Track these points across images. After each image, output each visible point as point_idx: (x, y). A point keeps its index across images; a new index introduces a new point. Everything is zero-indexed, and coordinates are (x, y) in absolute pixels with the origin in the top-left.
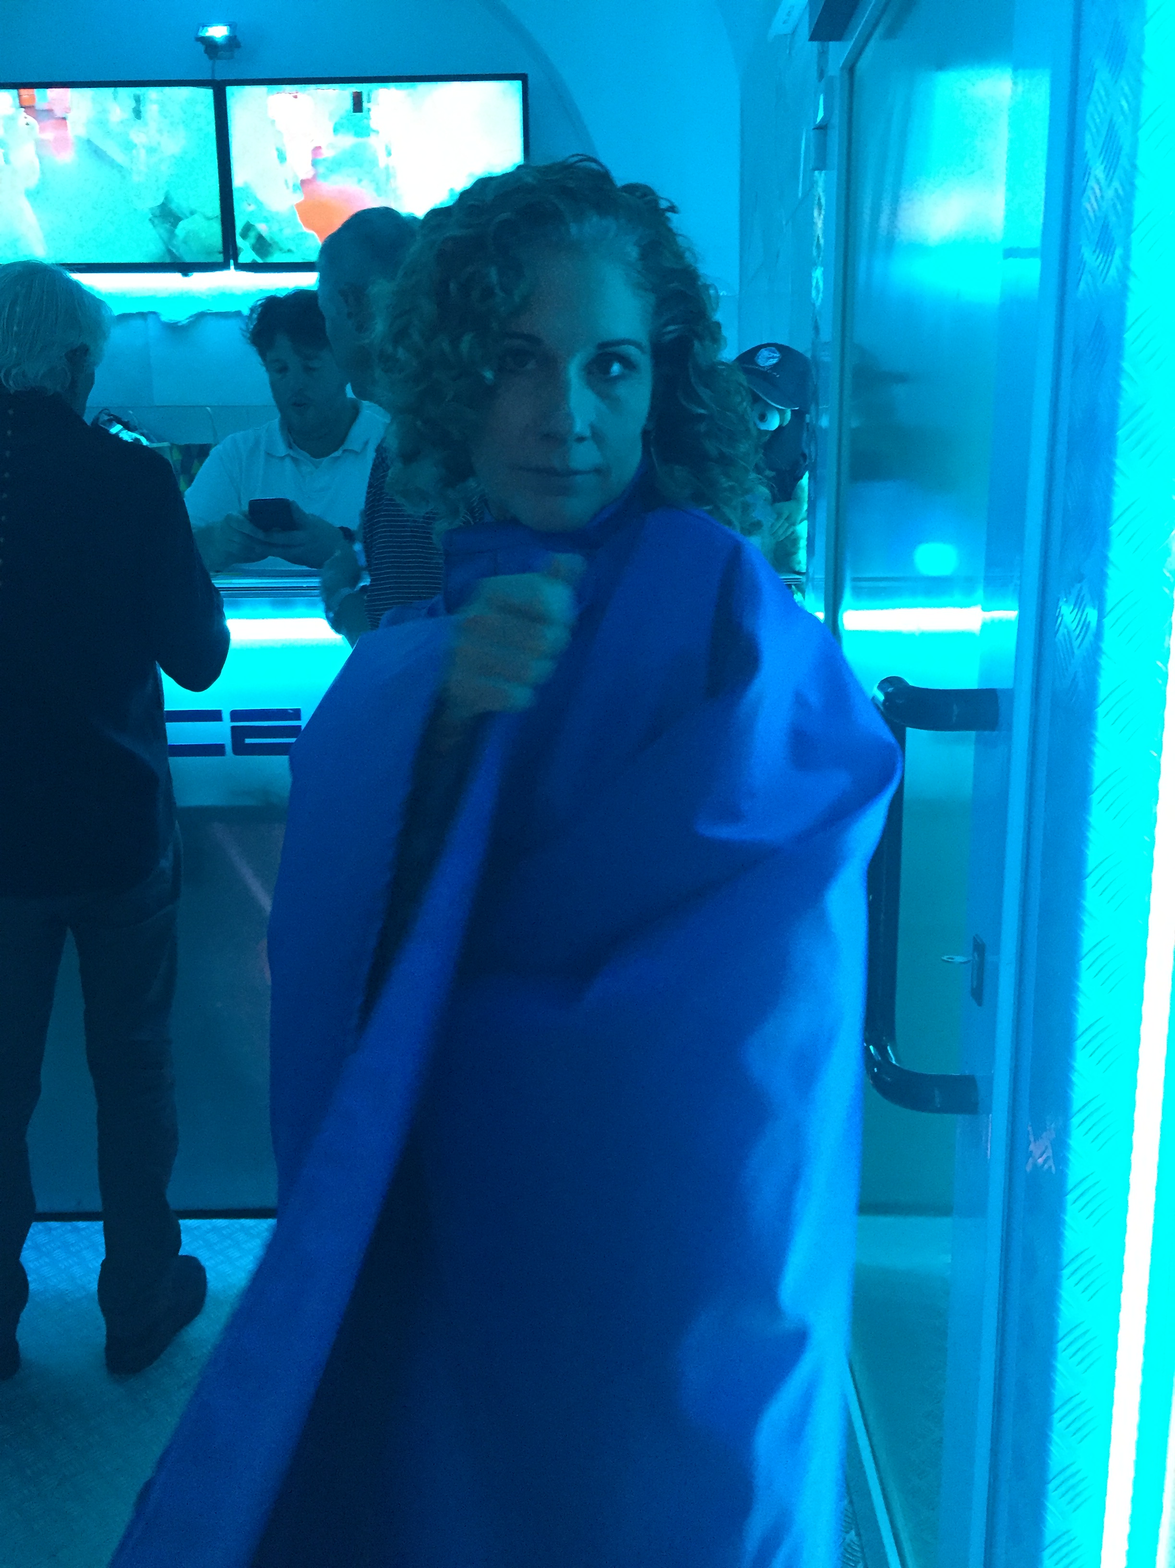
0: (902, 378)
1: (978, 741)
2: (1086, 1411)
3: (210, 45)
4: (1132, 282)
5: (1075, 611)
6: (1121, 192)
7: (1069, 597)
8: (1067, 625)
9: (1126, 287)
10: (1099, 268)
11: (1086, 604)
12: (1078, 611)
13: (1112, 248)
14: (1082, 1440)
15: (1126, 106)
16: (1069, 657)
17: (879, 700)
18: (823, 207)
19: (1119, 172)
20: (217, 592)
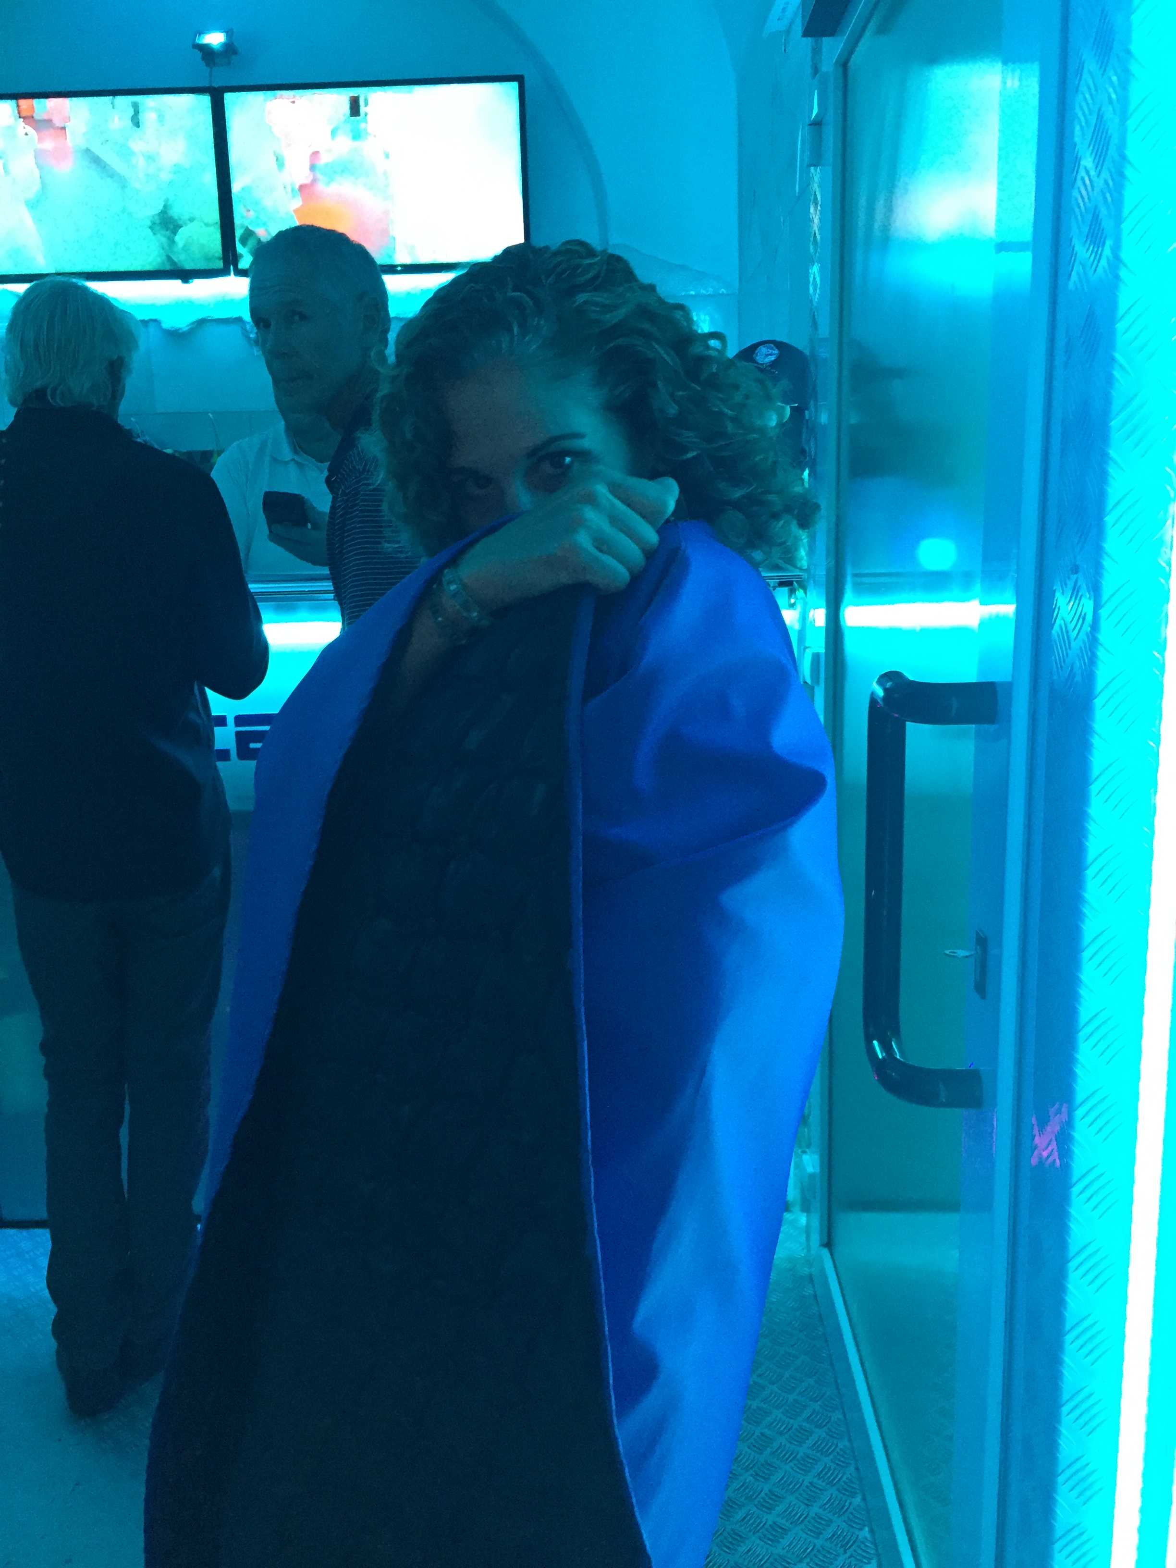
0: (898, 373)
1: (978, 734)
2: (1094, 1404)
3: (207, 52)
4: (1123, 273)
5: (1072, 603)
6: (1110, 182)
7: (1065, 589)
8: (1064, 617)
9: (1117, 277)
10: (1090, 258)
11: (1082, 595)
12: (1075, 602)
13: (1102, 240)
14: (1091, 1432)
15: (1114, 96)
16: (1066, 649)
17: (878, 696)
18: (820, 203)
19: (1108, 163)
20: (253, 596)
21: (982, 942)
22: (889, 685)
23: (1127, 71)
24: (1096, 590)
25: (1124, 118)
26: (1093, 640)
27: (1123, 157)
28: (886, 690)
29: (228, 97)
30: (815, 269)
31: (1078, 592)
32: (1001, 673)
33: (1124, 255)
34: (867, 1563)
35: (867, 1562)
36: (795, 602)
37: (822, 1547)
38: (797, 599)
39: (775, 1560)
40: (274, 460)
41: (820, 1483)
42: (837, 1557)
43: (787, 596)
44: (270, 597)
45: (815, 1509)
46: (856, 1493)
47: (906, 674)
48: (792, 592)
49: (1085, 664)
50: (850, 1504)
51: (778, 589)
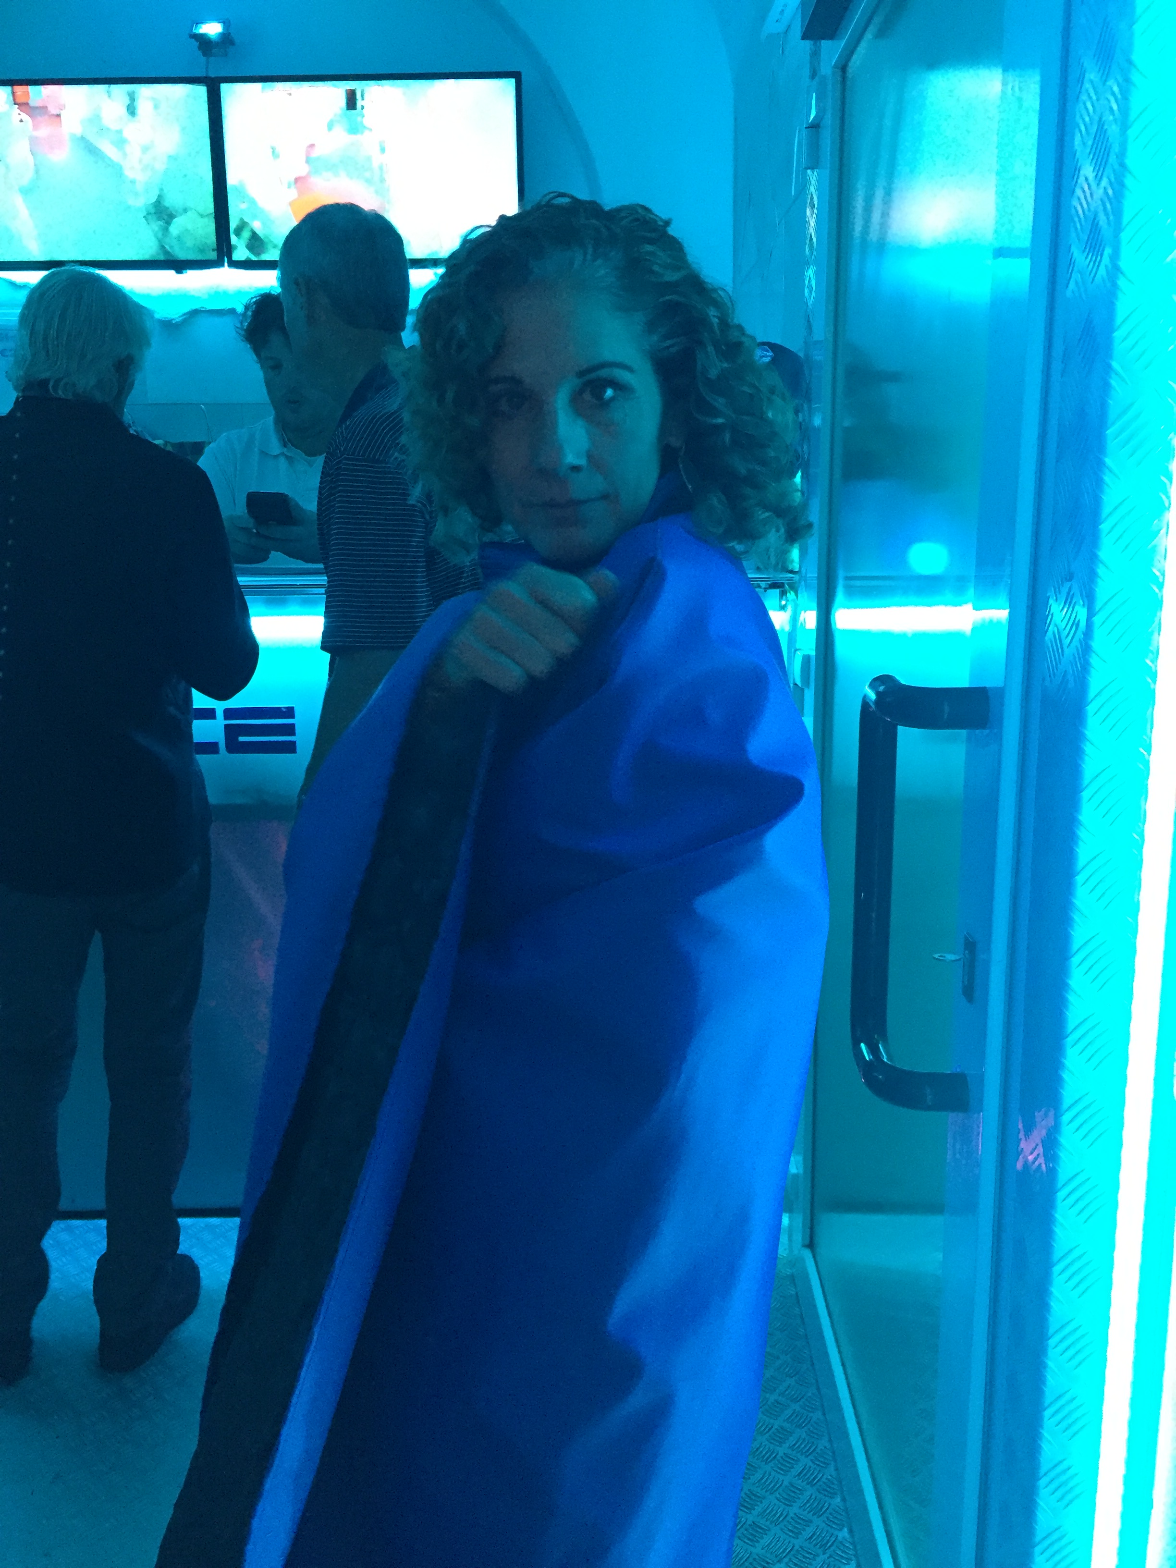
0: (894, 377)
1: (969, 739)
2: (1078, 1407)
3: (204, 42)
4: (1121, 282)
5: (1065, 609)
6: (1110, 192)
7: (1059, 596)
8: (1057, 624)
9: (1115, 285)
10: (1088, 267)
11: (1075, 603)
12: (1068, 609)
13: (1102, 248)
14: (1072, 1437)
15: (1115, 107)
16: (1059, 655)
17: (871, 700)
18: (816, 206)
19: (1108, 170)
20: (241, 589)
21: (970, 946)
22: (881, 688)
23: (1127, 80)
24: (1090, 599)
25: (1125, 126)
26: (1086, 649)
27: (1122, 165)
28: (878, 694)
29: (224, 87)
30: (810, 272)
31: (1072, 599)
32: (993, 679)
33: (1122, 264)
34: (847, 1564)
35: (846, 1562)
36: (786, 603)
37: (801, 1547)
38: (788, 601)
39: (755, 1559)
40: (264, 454)
41: (799, 1483)
42: (816, 1557)
43: (778, 598)
44: (258, 590)
45: (795, 1509)
46: (835, 1494)
47: (898, 678)
48: (783, 594)
49: (1077, 670)
50: (830, 1505)
51: (769, 591)
